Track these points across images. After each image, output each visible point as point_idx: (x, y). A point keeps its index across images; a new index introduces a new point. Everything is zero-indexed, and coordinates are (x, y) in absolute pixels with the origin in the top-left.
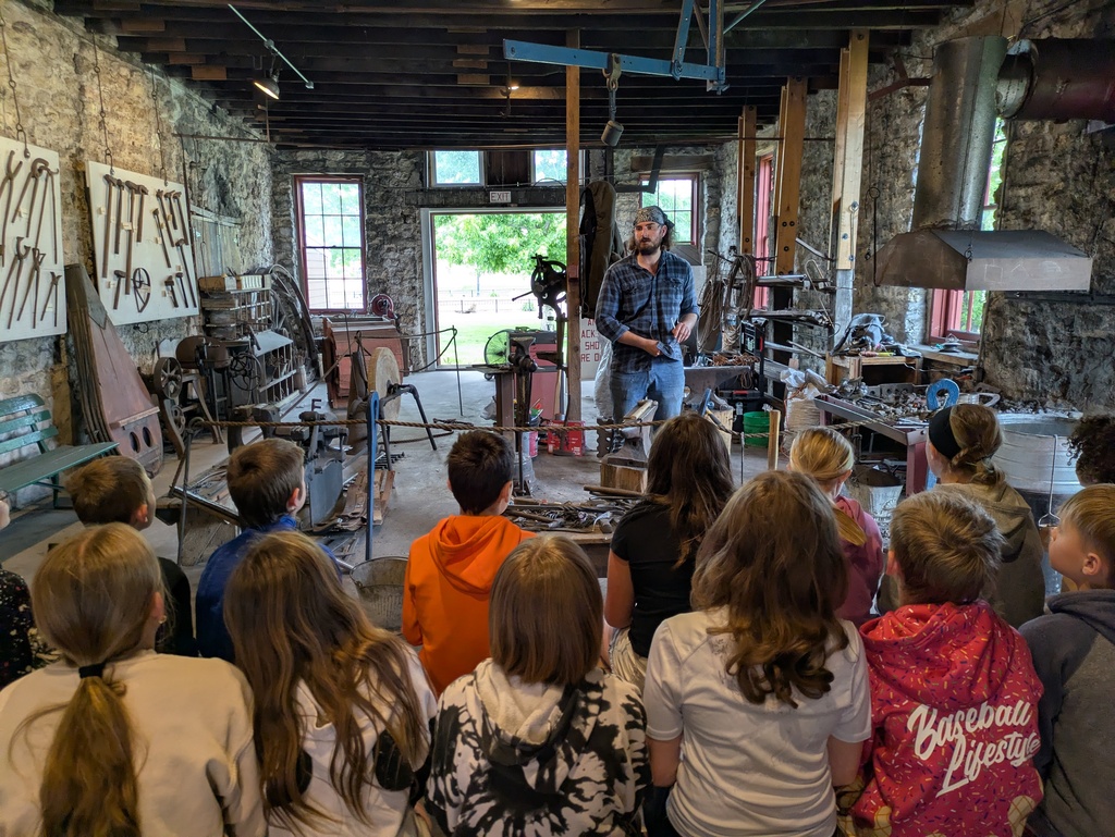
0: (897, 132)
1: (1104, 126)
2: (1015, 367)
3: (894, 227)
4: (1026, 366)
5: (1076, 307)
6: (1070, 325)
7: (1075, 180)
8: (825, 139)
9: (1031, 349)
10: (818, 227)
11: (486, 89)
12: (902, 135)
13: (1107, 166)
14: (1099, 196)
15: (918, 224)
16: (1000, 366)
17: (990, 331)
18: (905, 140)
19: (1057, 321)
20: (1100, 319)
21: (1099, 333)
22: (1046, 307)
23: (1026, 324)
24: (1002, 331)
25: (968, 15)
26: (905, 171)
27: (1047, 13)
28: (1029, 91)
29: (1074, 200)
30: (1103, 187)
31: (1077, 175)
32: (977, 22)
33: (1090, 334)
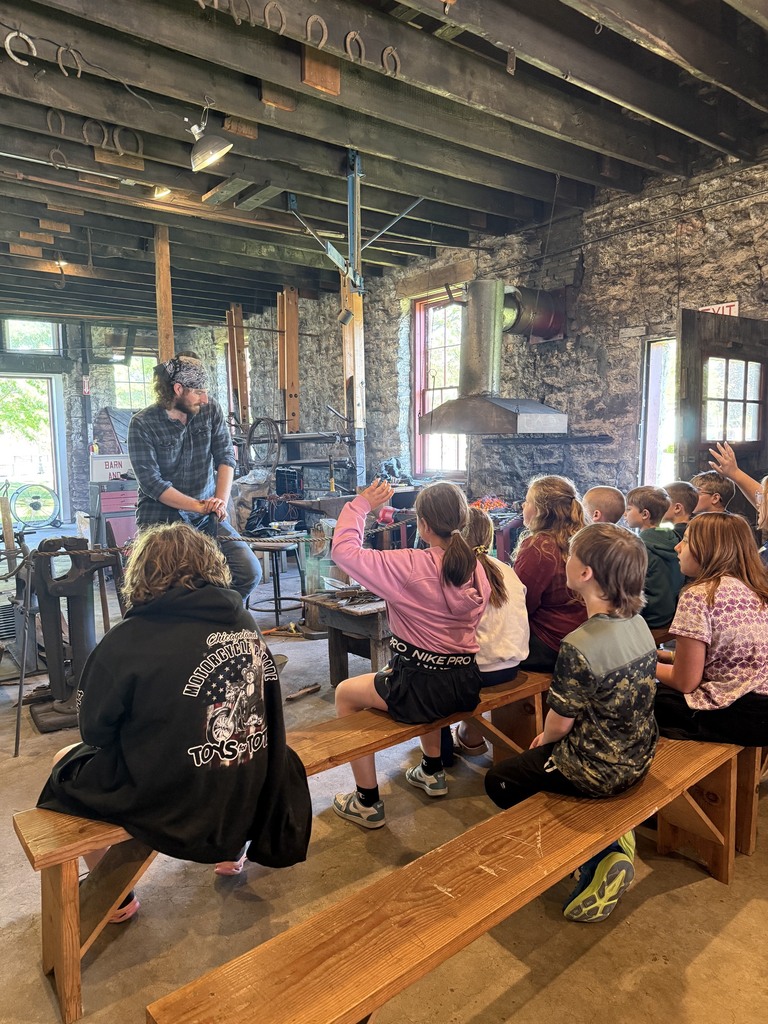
0: (377, 335)
1: (541, 341)
2: (496, 485)
3: (383, 400)
4: (504, 484)
5: (534, 447)
6: (531, 457)
7: (523, 372)
8: (306, 335)
9: (506, 474)
10: (307, 399)
11: (33, 260)
12: (383, 337)
13: (542, 364)
14: (541, 381)
15: (467, 392)
16: (484, 487)
17: (473, 465)
18: (386, 340)
19: (522, 455)
20: (552, 453)
21: (552, 461)
22: (512, 447)
23: (500, 459)
24: (481, 465)
25: (432, 264)
26: (388, 361)
27: (493, 271)
28: (519, 316)
29: (524, 384)
30: (543, 376)
31: (524, 369)
32: (438, 269)
33: (546, 461)
